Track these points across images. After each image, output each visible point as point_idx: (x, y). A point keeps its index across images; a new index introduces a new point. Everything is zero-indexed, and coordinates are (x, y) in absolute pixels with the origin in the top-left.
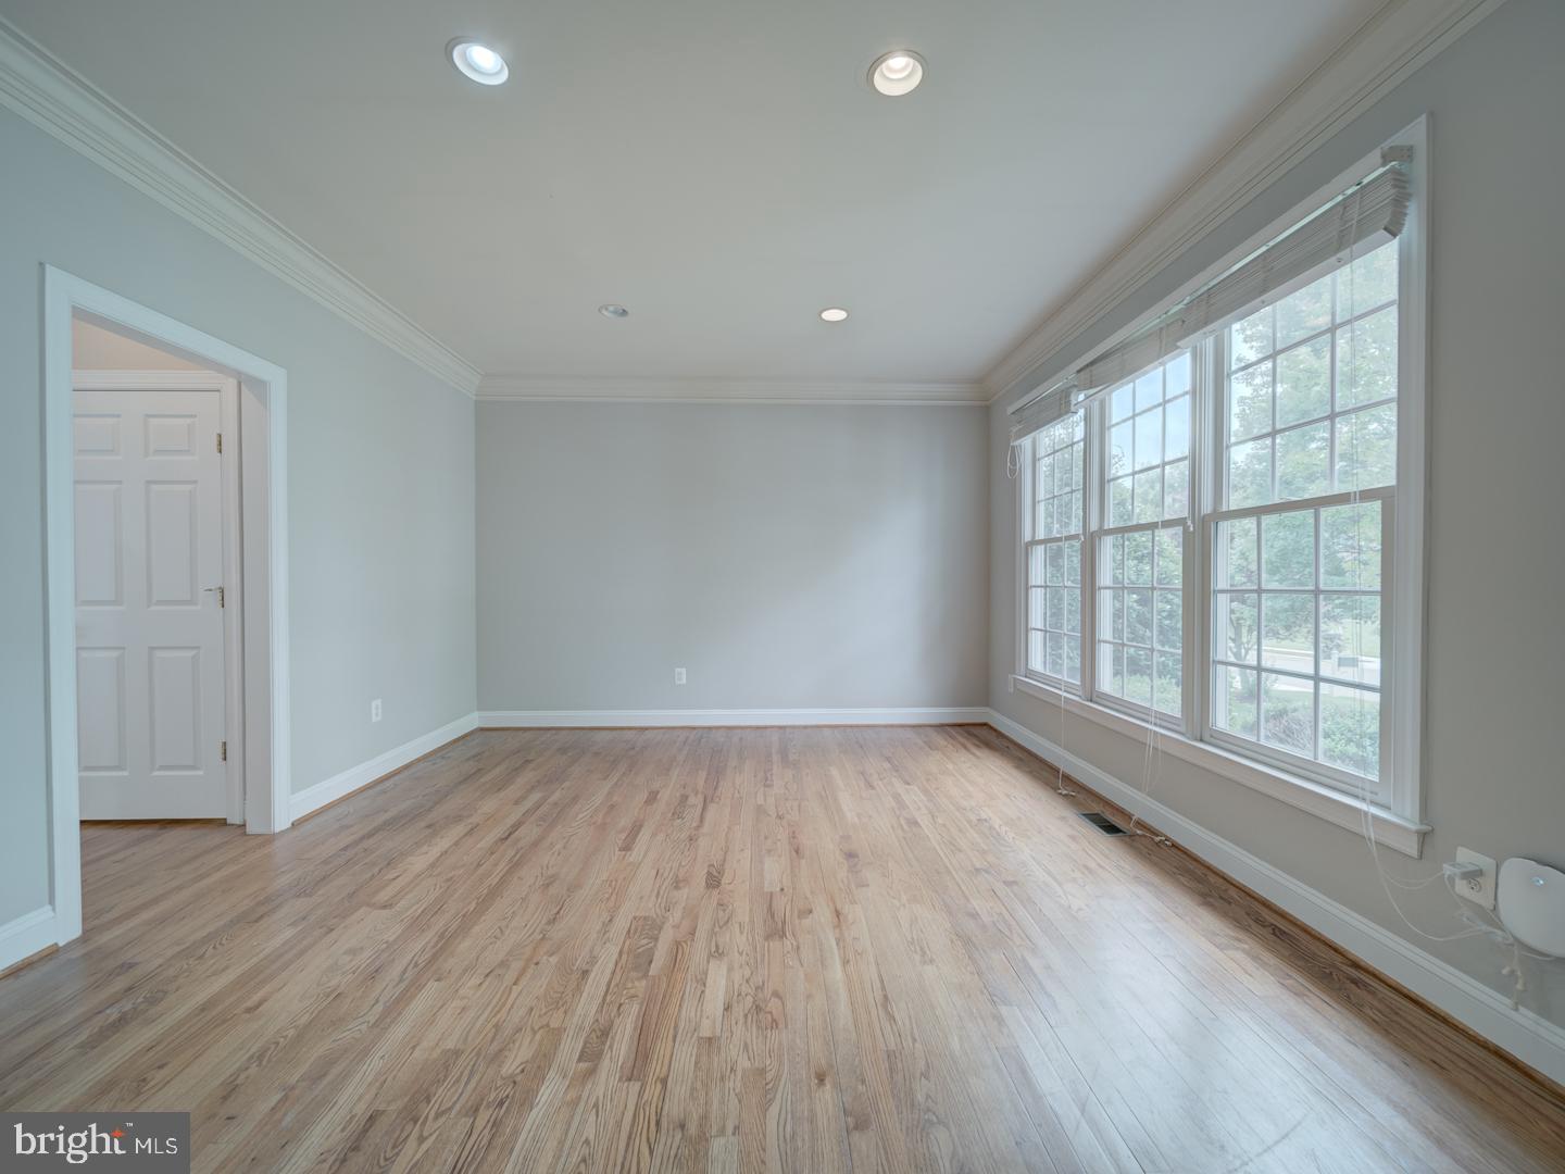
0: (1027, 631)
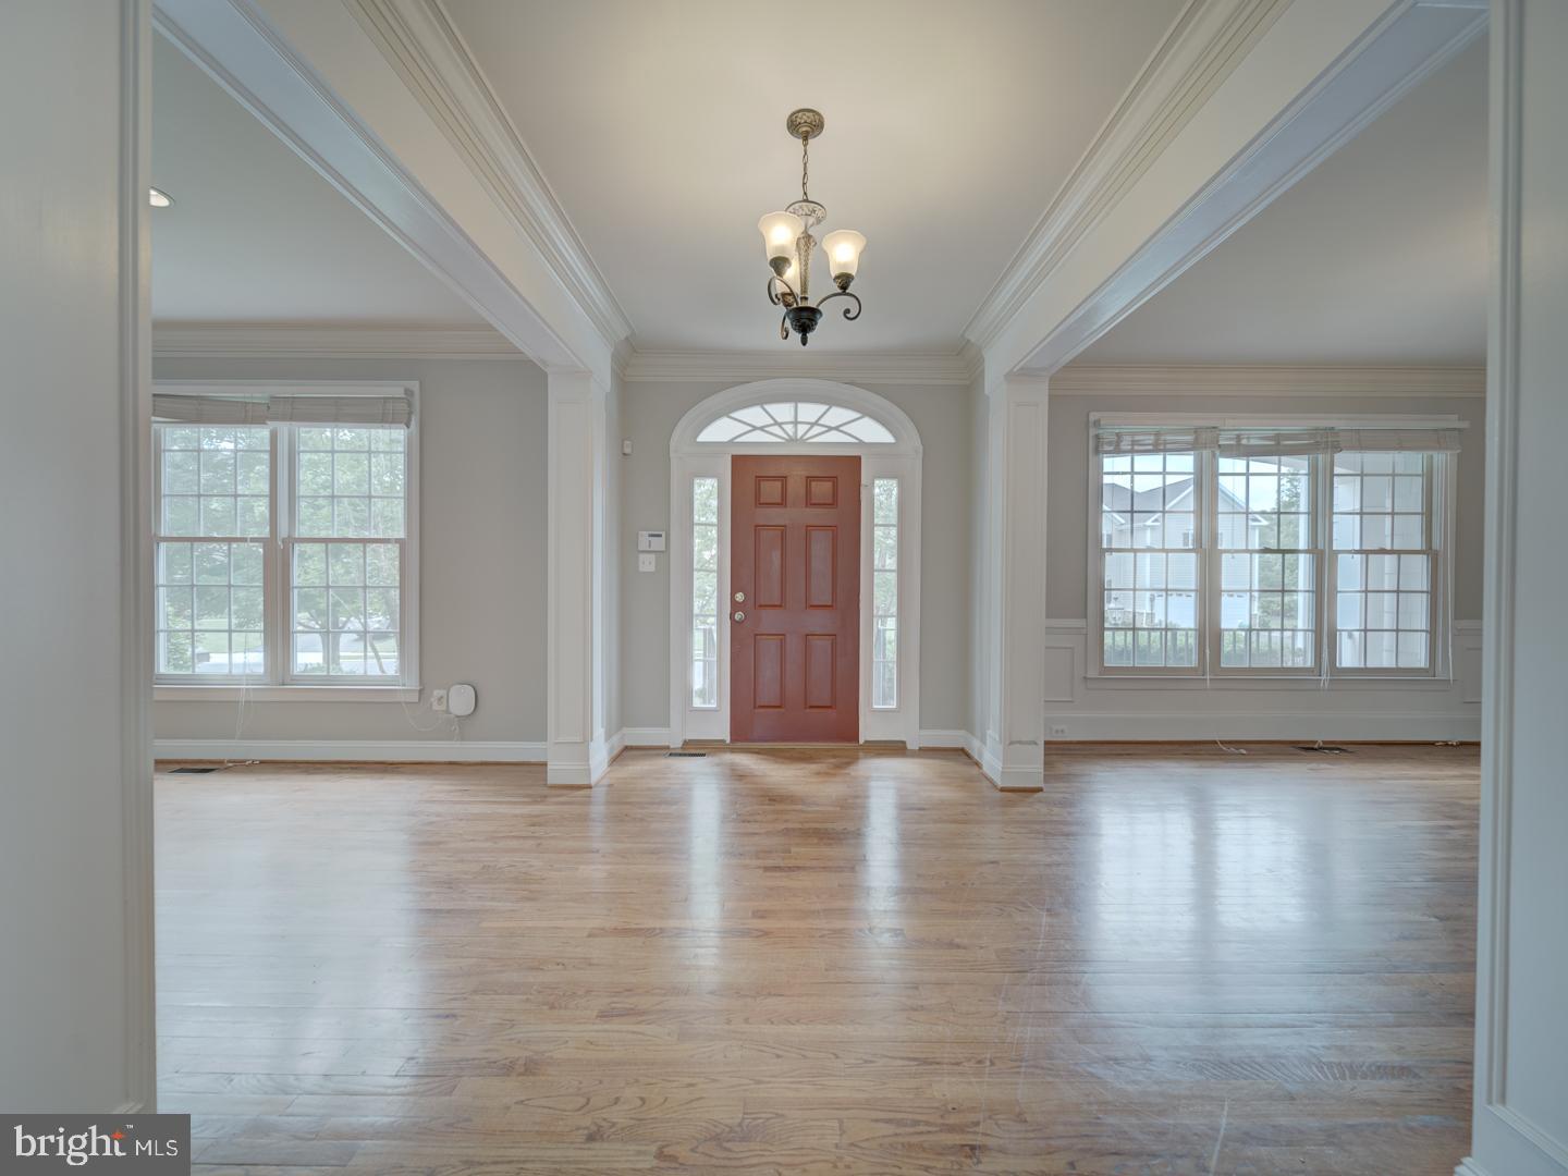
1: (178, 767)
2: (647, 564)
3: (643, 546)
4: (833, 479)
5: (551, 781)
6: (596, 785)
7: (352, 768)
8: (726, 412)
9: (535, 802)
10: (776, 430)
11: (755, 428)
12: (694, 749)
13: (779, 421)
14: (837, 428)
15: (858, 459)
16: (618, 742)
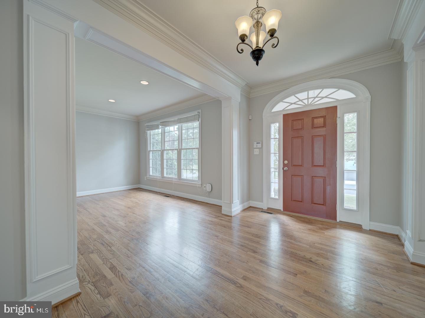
0: (149, 168)
1: (165, 195)
2: (256, 152)
3: (255, 146)
4: (324, 117)
5: (223, 212)
6: (234, 216)
7: (189, 201)
8: (281, 100)
9: (216, 218)
10: (300, 103)
11: (292, 104)
12: (270, 211)
13: (301, 99)
14: (326, 97)
15: (335, 108)
16: (246, 205)
